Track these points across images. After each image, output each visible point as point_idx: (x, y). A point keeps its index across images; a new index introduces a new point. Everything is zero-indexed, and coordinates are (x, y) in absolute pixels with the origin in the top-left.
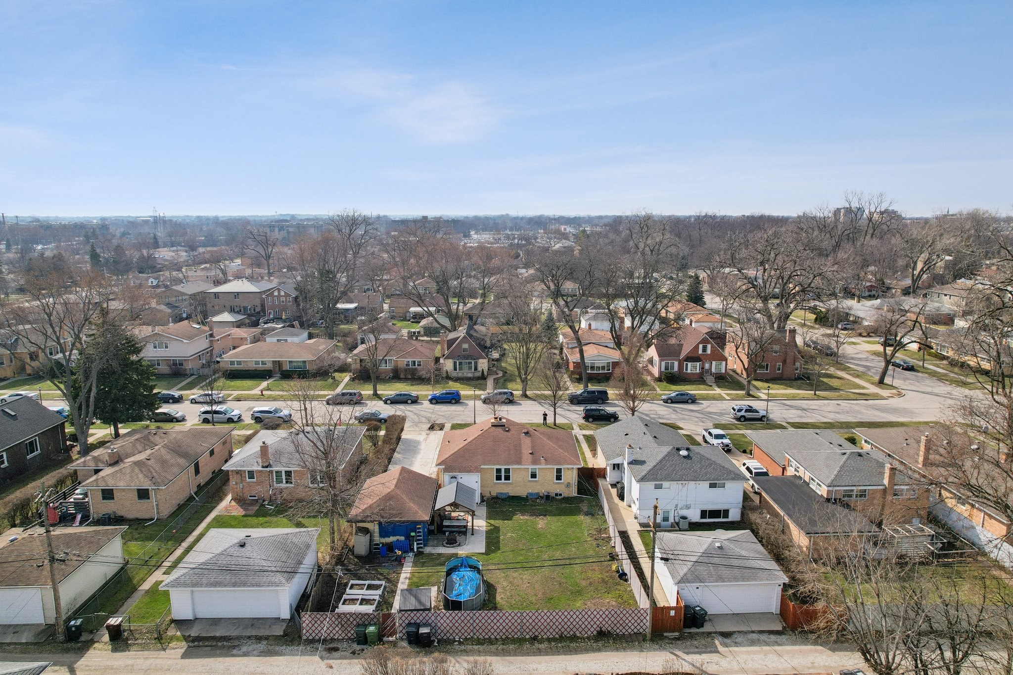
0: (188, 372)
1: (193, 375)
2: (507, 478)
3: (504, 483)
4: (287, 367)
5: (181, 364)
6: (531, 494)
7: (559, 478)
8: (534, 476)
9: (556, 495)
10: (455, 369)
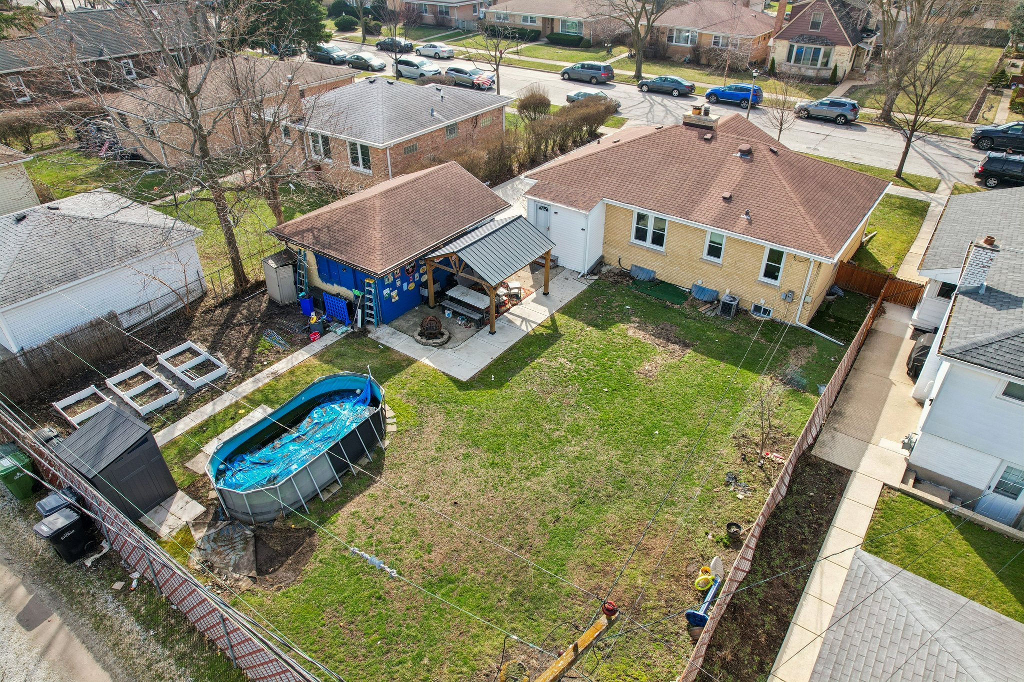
0: (453, 24)
1: (458, 28)
2: (658, 239)
3: (648, 249)
4: (558, 29)
5: (447, 13)
6: (701, 290)
7: (771, 273)
8: (715, 251)
9: (757, 309)
10: (789, 60)
